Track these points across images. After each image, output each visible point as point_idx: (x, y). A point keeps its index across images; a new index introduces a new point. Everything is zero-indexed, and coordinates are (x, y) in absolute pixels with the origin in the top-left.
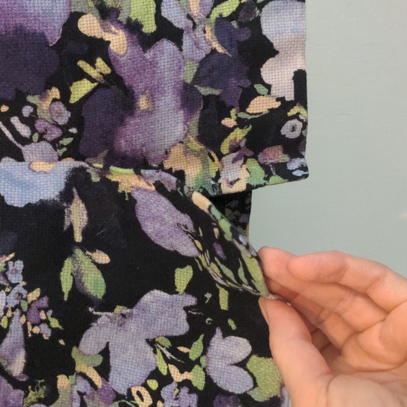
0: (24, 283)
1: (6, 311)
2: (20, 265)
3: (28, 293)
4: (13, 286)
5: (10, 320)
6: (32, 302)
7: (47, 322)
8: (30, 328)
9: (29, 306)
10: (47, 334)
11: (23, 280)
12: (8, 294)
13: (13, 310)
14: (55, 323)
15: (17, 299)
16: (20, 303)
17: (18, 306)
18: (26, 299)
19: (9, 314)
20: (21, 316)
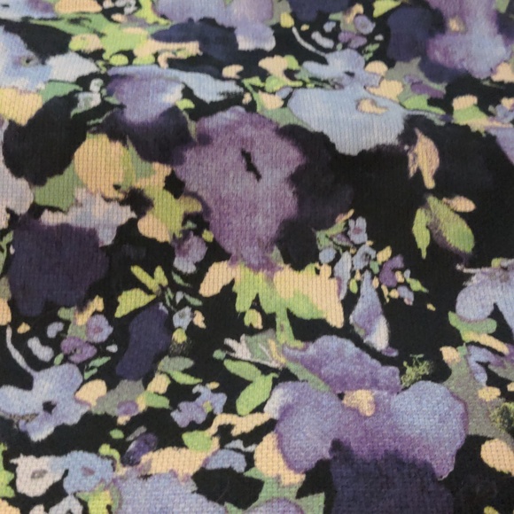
0: (370, 243)
1: (353, 274)
2: (362, 223)
3: (377, 253)
4: (358, 246)
5: (359, 283)
6: (383, 263)
7: (406, 284)
8: (386, 292)
9: (381, 267)
10: (409, 299)
11: (369, 239)
12: (353, 255)
13: (362, 272)
14: (416, 285)
15: (365, 260)
16: (369, 265)
17: (367, 268)
18: (375, 259)
19: (358, 276)
20: (372, 278)
